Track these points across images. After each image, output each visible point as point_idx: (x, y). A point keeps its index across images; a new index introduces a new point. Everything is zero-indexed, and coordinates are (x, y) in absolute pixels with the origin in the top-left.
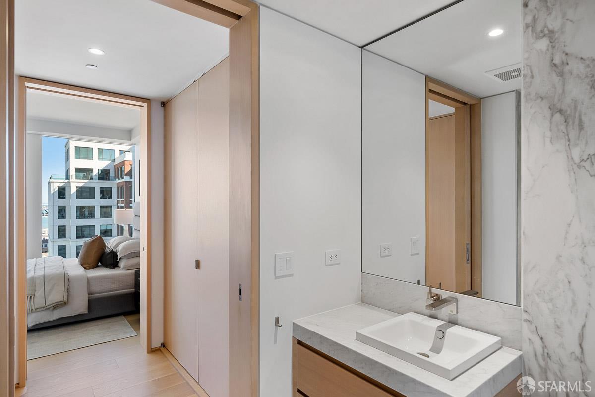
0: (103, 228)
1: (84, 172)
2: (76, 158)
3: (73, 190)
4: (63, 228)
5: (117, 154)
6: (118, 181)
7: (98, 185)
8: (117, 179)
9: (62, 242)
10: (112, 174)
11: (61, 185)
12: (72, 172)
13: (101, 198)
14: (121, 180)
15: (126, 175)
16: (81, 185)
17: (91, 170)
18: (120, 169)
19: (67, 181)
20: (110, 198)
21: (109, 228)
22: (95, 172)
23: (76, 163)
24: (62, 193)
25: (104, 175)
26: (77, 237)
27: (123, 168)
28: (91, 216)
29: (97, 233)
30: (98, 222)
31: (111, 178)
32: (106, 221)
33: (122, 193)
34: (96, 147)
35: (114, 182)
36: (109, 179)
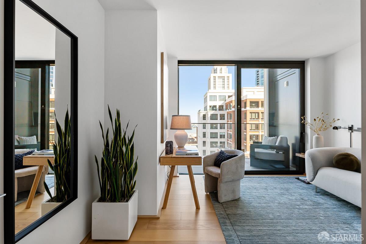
0: (221, 134)
1: (213, 108)
2: (210, 100)
3: (209, 115)
4: (204, 133)
5: (227, 97)
6: (227, 111)
7: (219, 113)
8: (227, 110)
9: (204, 139)
10: (224, 107)
11: (204, 113)
12: (208, 108)
13: (220, 119)
14: (230, 110)
15: (233, 107)
16: (212, 113)
17: (215, 106)
18: (229, 105)
19: (206, 111)
20: (224, 119)
21: (224, 134)
22: (218, 107)
23: (210, 103)
24: (204, 117)
25: (221, 108)
26: (211, 138)
27: (231, 104)
28: (216, 128)
29: (219, 136)
30: (219, 131)
31: (224, 109)
32: (222, 130)
33: (231, 117)
34: (218, 95)
35: (226, 111)
36: (223, 110)
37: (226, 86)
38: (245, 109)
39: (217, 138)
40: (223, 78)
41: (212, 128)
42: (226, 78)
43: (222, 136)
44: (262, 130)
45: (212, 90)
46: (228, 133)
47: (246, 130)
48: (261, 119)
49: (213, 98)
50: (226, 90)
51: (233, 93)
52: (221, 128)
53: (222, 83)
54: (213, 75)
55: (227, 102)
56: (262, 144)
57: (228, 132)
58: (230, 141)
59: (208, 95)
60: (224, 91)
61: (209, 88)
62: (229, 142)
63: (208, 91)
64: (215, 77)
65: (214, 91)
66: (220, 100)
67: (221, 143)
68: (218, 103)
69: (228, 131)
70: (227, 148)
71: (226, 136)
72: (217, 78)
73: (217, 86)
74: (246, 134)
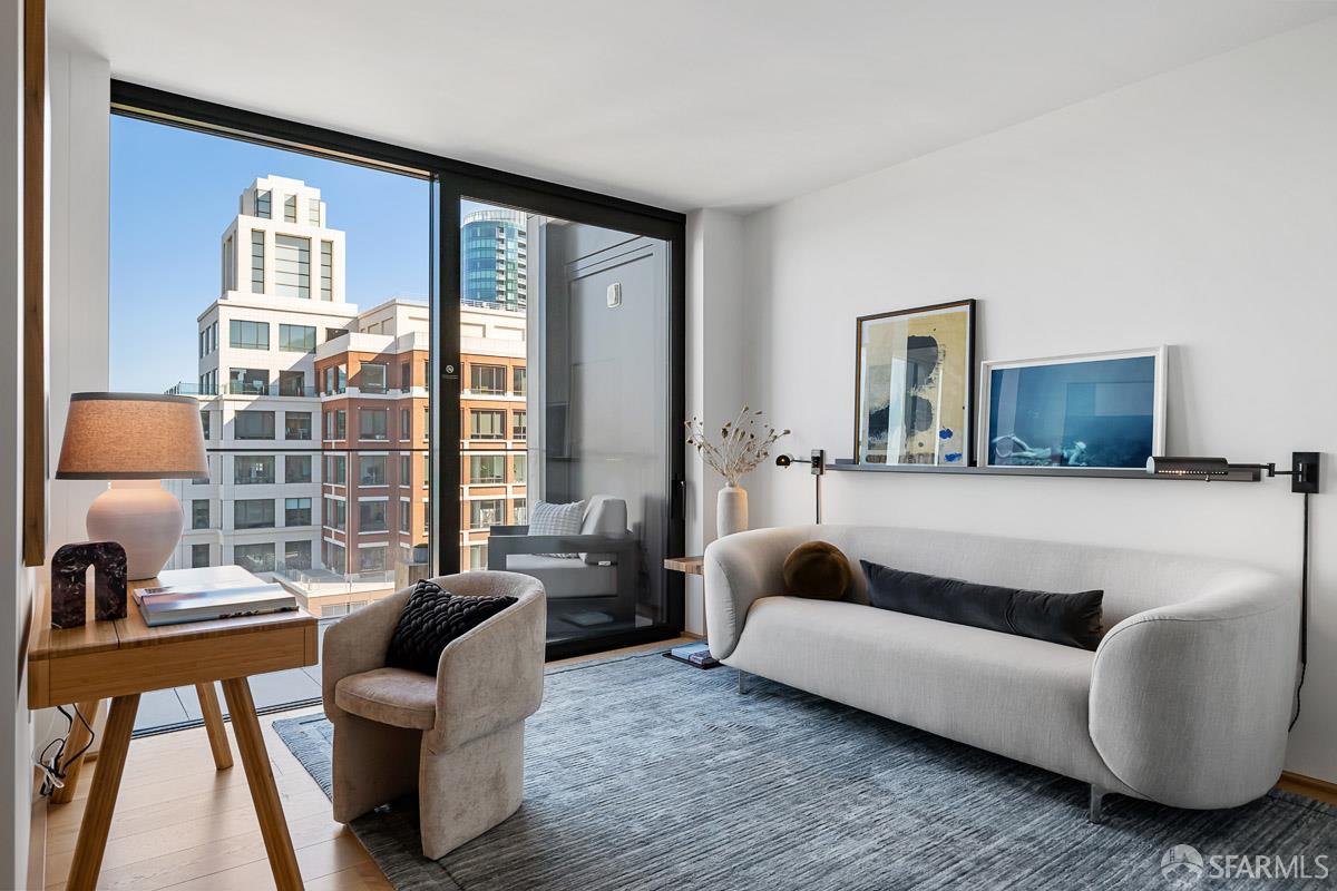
0: (293, 506)
1: (251, 380)
2: (233, 344)
3: (229, 416)
4: (199, 507)
5: (321, 337)
6: (324, 398)
7: (281, 406)
8: (322, 394)
9: (201, 537)
10: (309, 381)
12: (224, 378)
13: (288, 434)
15: (351, 383)
16: (242, 406)
17: (264, 374)
18: (331, 371)
19: (212, 397)
20: (308, 433)
21: (304, 505)
22: (274, 377)
23: (232, 358)
25: (291, 382)
26: (237, 527)
27: (342, 368)
28: (267, 477)
29: (280, 517)
30: (281, 492)
31: (306, 391)
32: (297, 489)
33: (340, 425)
34: (275, 320)
35: (317, 399)
36: (302, 395)
37: (317, 283)
38: (406, 396)
39: (272, 524)
40: (304, 244)
41: (242, 477)
42: (316, 248)
43: (297, 517)
44: (472, 482)
45: (243, 293)
46: (325, 501)
47: (408, 484)
48: (472, 437)
49: (250, 333)
50: (316, 303)
51: (350, 320)
52: (290, 479)
53: (296, 268)
54: (247, 223)
55: (318, 358)
56: (529, 534)
57: (326, 496)
58: (339, 537)
59: (225, 316)
60: (304, 304)
61: (229, 283)
62: (332, 540)
63: (224, 296)
64: (258, 236)
65: (258, 300)
66: (289, 346)
67: (290, 546)
68: (277, 361)
69: (325, 490)
70: (323, 566)
71: (316, 516)
72: (270, 240)
73: (271, 276)
74: (408, 499)
